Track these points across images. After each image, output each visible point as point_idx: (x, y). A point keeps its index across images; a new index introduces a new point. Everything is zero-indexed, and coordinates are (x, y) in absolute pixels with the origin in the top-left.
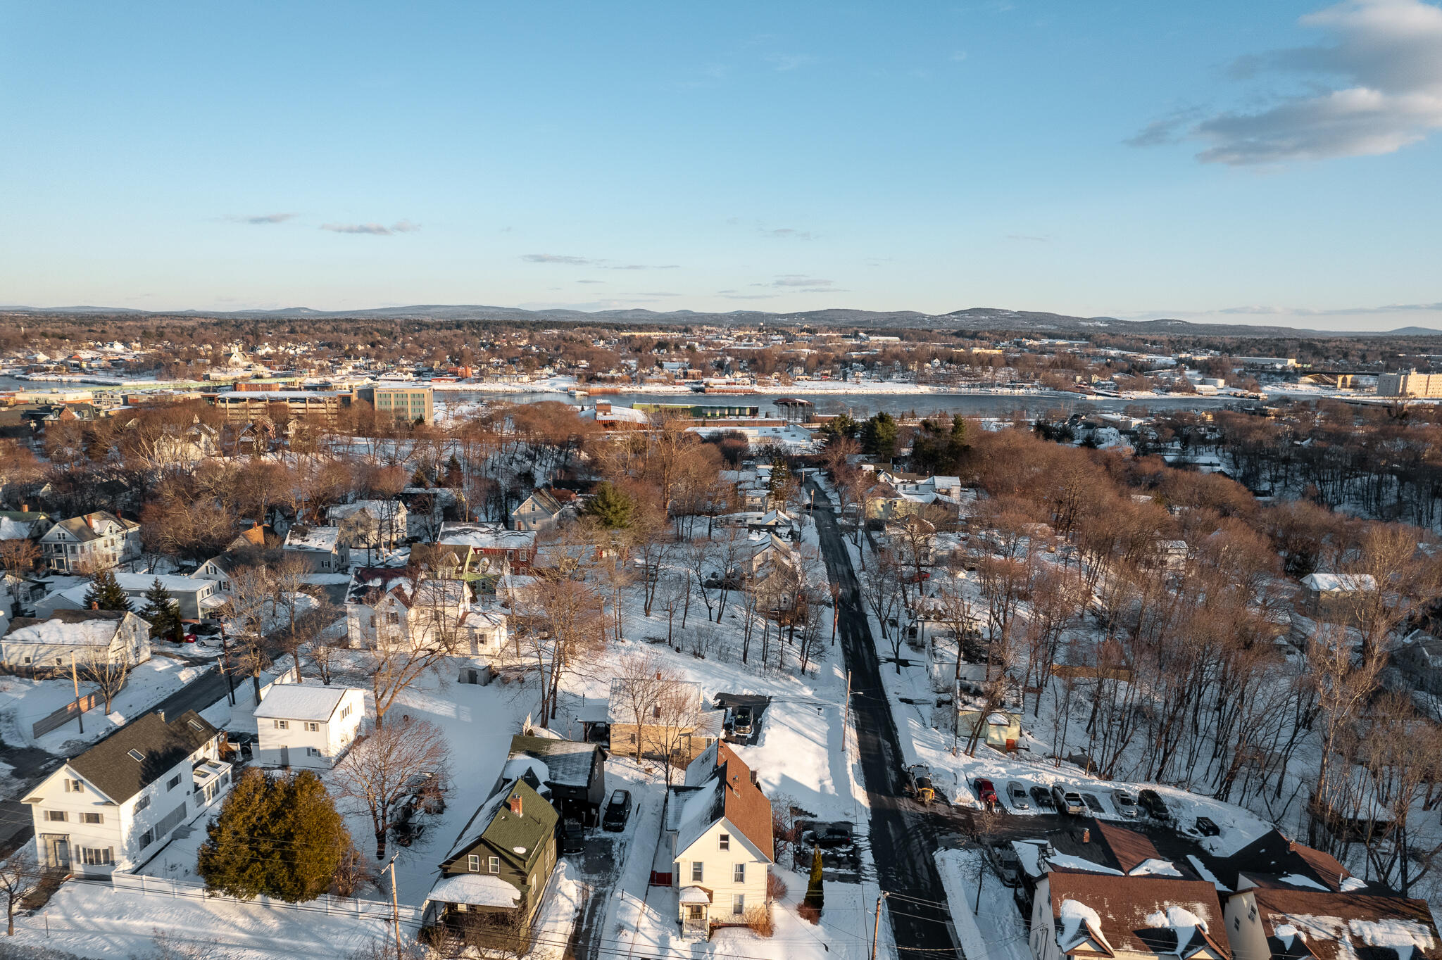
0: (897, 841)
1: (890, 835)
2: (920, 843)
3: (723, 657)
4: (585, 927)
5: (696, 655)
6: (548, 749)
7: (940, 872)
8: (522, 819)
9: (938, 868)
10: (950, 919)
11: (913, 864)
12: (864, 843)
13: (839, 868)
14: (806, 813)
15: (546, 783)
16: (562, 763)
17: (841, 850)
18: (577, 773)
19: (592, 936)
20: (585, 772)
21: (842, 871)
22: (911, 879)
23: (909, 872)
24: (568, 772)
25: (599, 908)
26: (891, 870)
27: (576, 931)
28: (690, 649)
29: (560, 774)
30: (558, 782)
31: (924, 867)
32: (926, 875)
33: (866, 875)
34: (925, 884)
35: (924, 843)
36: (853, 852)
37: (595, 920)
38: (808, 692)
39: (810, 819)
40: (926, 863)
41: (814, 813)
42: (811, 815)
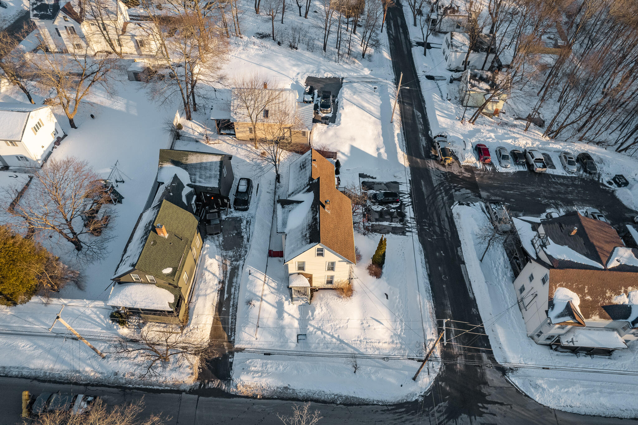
0: (428, 197)
1: (423, 192)
2: (443, 199)
3: (311, 48)
4: (226, 296)
5: (292, 47)
6: (187, 160)
7: (456, 223)
8: (168, 239)
9: (455, 220)
10: (464, 263)
11: (439, 216)
12: (407, 200)
13: (392, 222)
14: (369, 177)
15: (188, 185)
16: (198, 170)
17: (393, 206)
18: (210, 177)
19: (231, 303)
20: (215, 177)
21: (394, 224)
22: (438, 229)
23: (437, 224)
24: (204, 177)
25: (235, 280)
26: (425, 222)
27: (220, 300)
28: (286, 42)
29: (198, 179)
30: (197, 184)
31: (446, 219)
32: (447, 227)
33: (409, 228)
34: (447, 234)
35: (445, 198)
36: (399, 208)
37: (233, 290)
38: (366, 72)
39: (371, 180)
40: (447, 216)
41: (374, 177)
42: (372, 178)
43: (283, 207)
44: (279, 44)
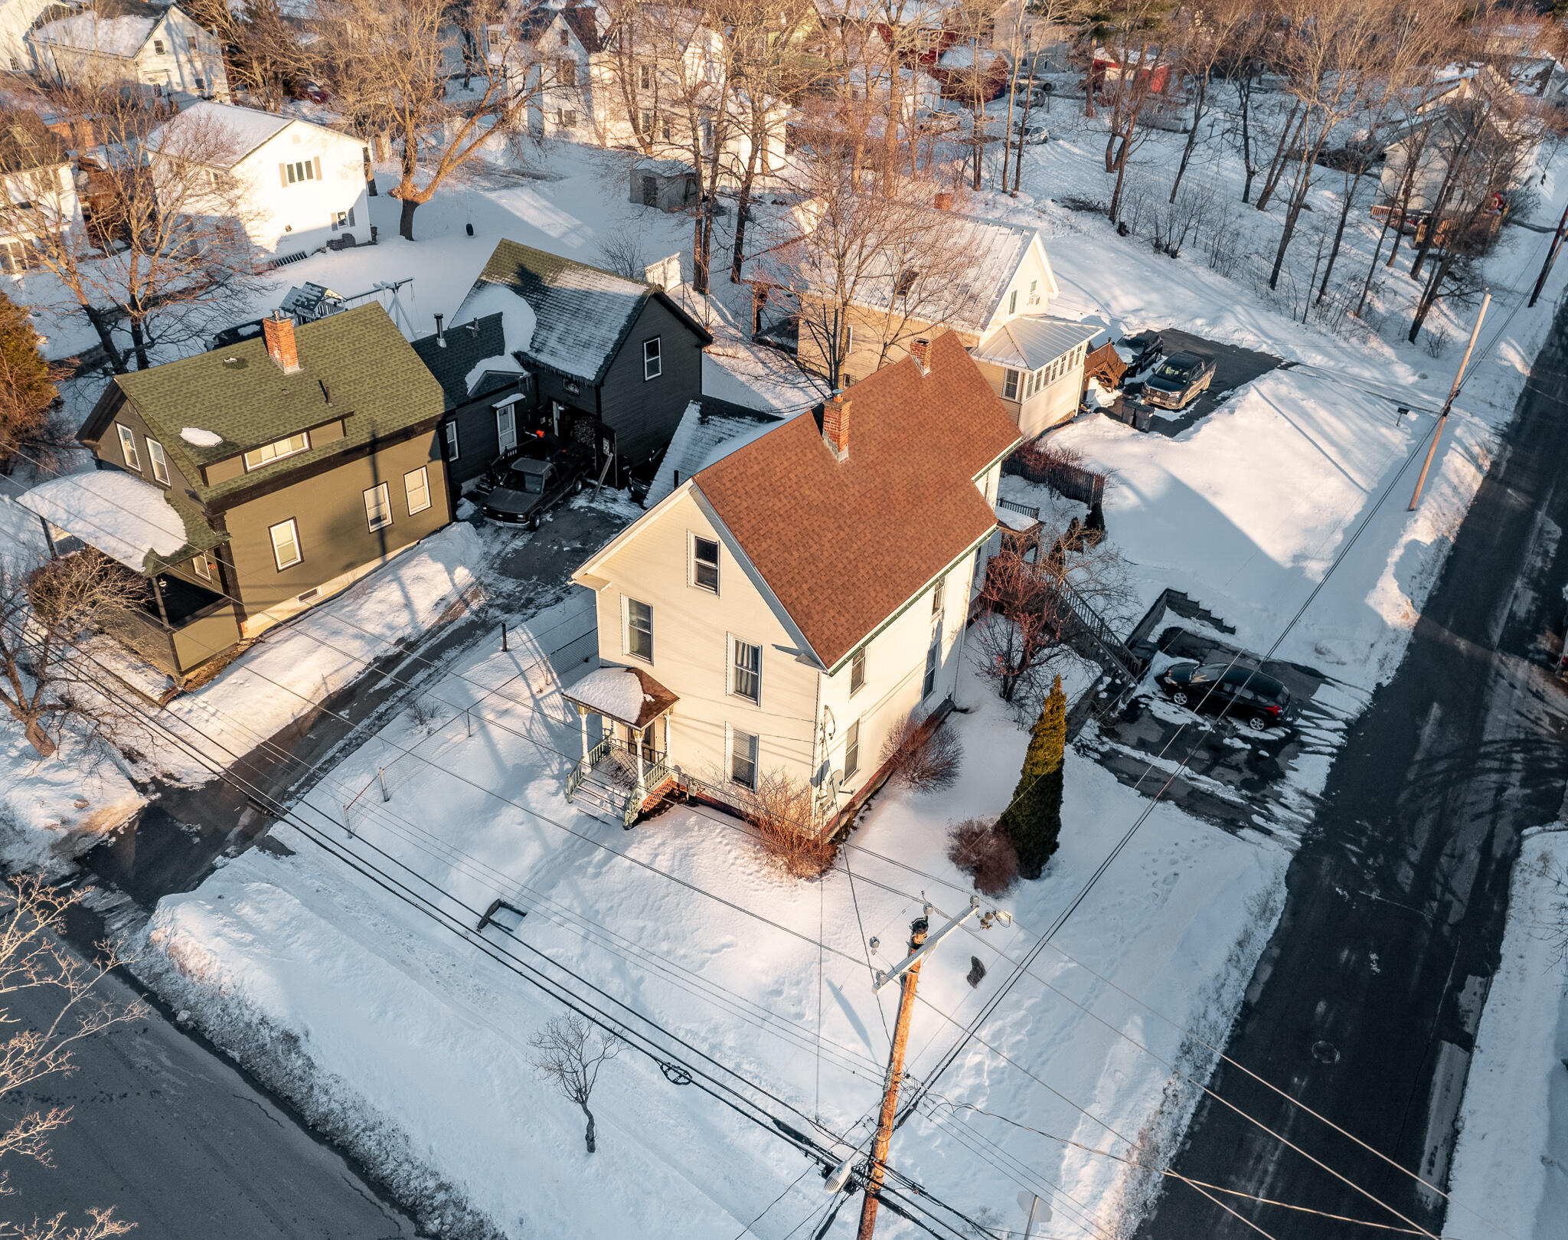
0: (1431, 759)
1: (1417, 739)
2: (1501, 789)
3: (1220, 260)
4: (385, 682)
5: (1159, 248)
6: (554, 280)
7: (1516, 889)
9: (1517, 876)
10: (1467, 1043)
11: (1441, 835)
12: (1326, 735)
13: (1206, 772)
14: (1205, 616)
15: (518, 356)
16: (566, 317)
17: (1244, 730)
18: (587, 345)
19: (382, 708)
20: (602, 346)
21: (1205, 783)
22: (1406, 875)
23: (1414, 856)
24: (570, 341)
26: (1361, 831)
27: (358, 685)
28: (1146, 230)
29: (552, 342)
30: (544, 358)
31: (1474, 857)
32: (1463, 882)
33: (1270, 817)
34: (1445, 907)
35: (1514, 792)
36: (1274, 747)
37: (421, 675)
39: (1210, 632)
40: (1486, 849)
41: (1229, 622)
42: (1218, 624)
43: (703, 421)
44: (1122, 230)
